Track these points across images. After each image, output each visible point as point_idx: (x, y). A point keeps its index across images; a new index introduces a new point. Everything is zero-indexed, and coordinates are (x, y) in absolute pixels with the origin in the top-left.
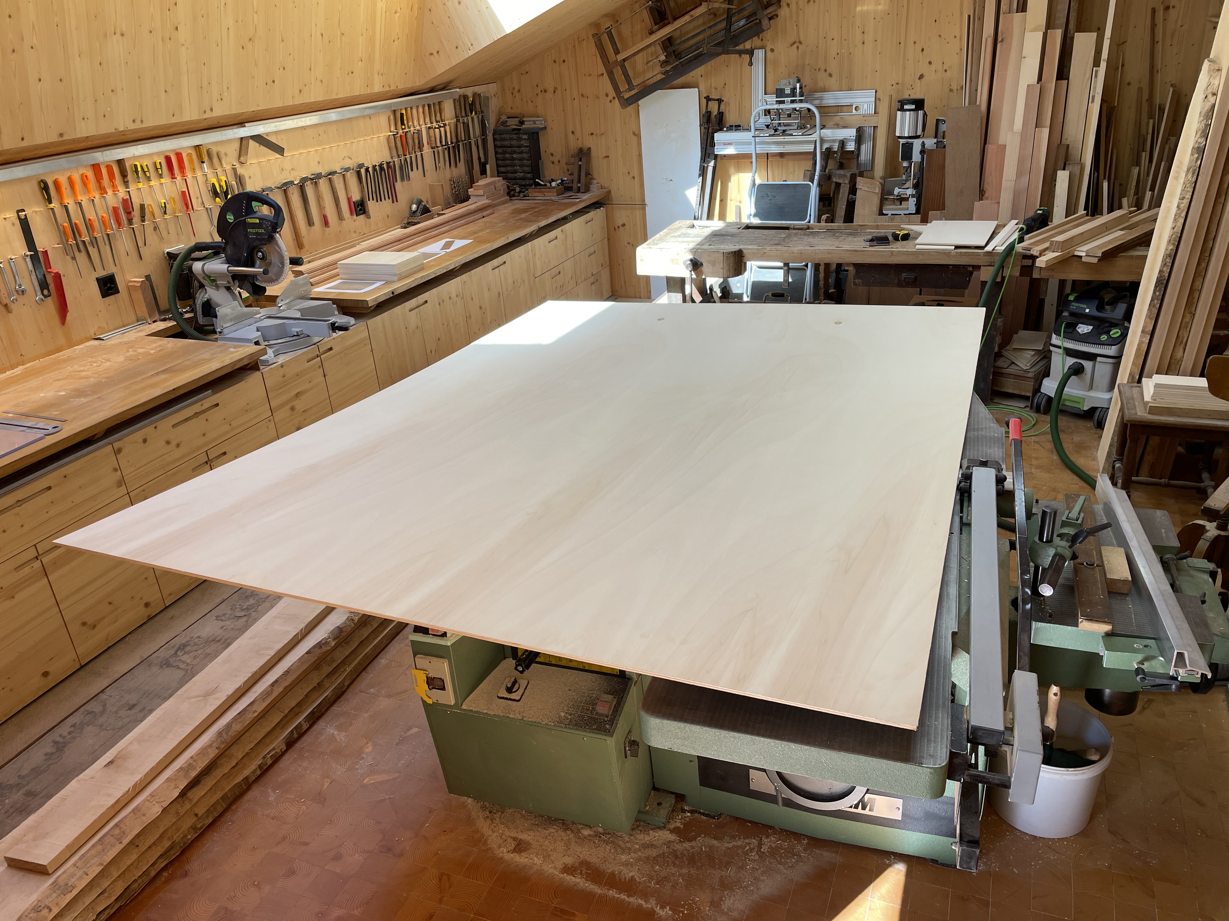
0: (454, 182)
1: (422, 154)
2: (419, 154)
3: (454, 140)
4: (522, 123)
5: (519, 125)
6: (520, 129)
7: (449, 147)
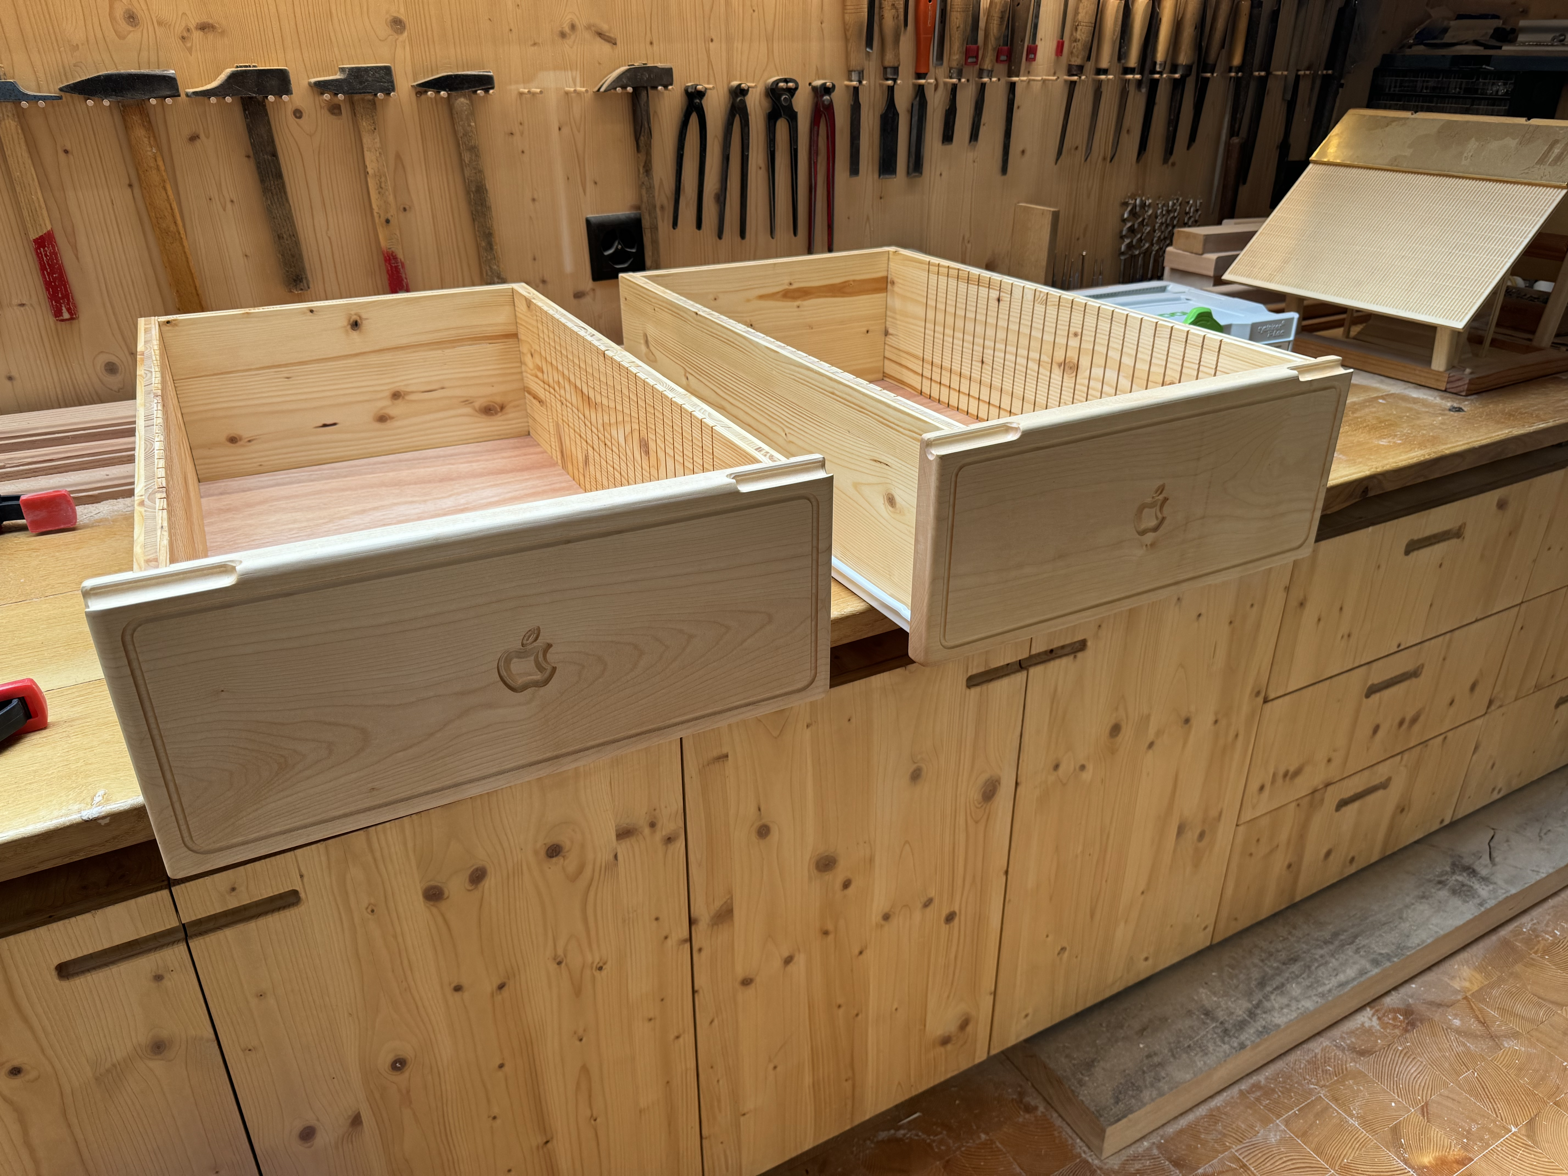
0: (1133, 213)
1: (1013, 86)
2: (995, 85)
3: (1183, 59)
4: (1506, 35)
5: (1494, 43)
6: (1487, 59)
7: (1154, 84)
